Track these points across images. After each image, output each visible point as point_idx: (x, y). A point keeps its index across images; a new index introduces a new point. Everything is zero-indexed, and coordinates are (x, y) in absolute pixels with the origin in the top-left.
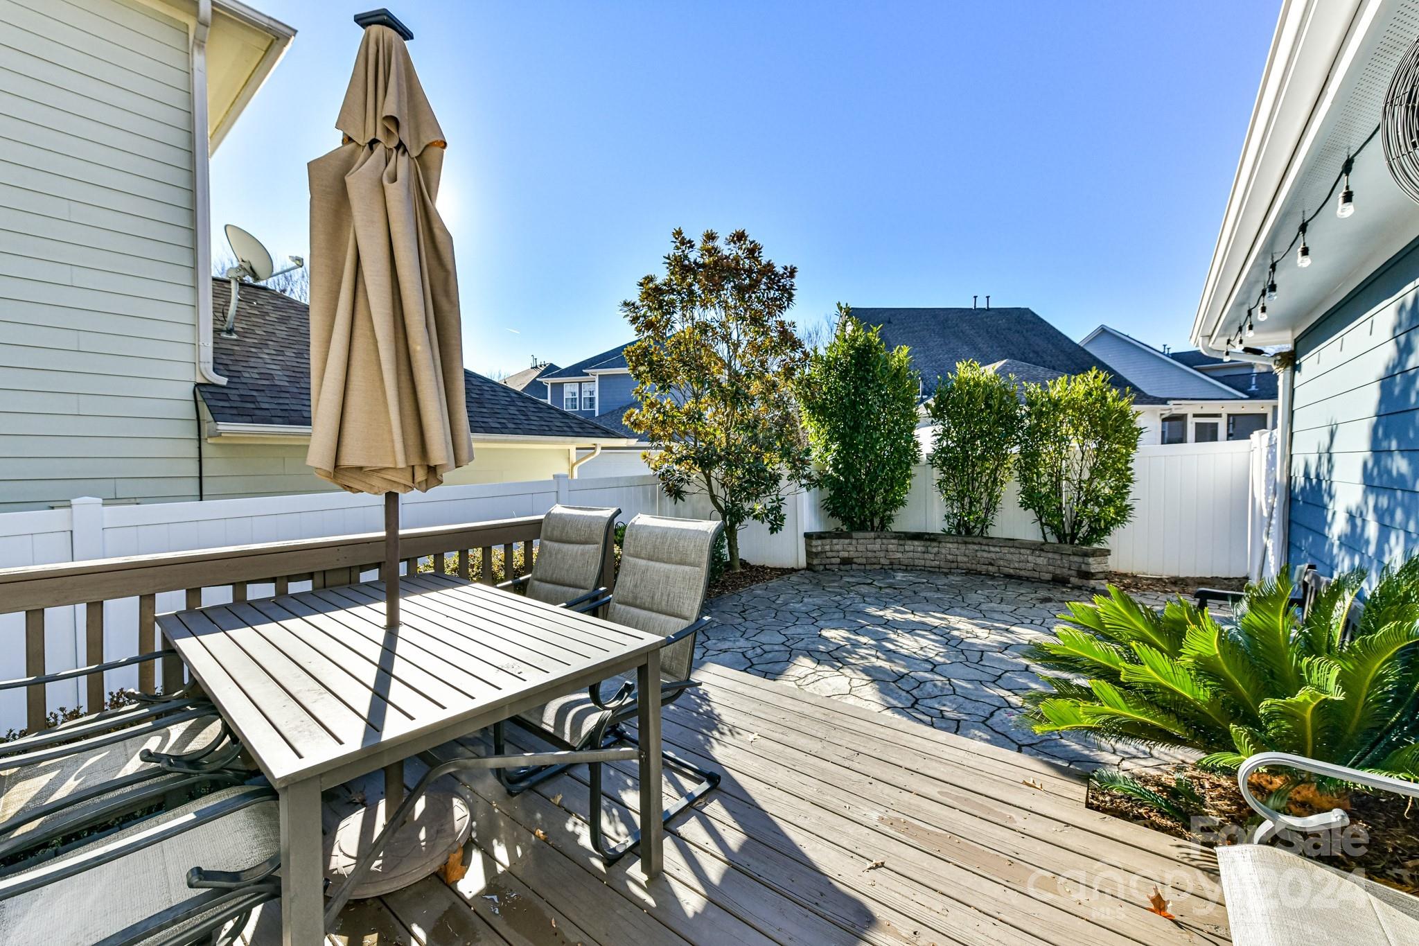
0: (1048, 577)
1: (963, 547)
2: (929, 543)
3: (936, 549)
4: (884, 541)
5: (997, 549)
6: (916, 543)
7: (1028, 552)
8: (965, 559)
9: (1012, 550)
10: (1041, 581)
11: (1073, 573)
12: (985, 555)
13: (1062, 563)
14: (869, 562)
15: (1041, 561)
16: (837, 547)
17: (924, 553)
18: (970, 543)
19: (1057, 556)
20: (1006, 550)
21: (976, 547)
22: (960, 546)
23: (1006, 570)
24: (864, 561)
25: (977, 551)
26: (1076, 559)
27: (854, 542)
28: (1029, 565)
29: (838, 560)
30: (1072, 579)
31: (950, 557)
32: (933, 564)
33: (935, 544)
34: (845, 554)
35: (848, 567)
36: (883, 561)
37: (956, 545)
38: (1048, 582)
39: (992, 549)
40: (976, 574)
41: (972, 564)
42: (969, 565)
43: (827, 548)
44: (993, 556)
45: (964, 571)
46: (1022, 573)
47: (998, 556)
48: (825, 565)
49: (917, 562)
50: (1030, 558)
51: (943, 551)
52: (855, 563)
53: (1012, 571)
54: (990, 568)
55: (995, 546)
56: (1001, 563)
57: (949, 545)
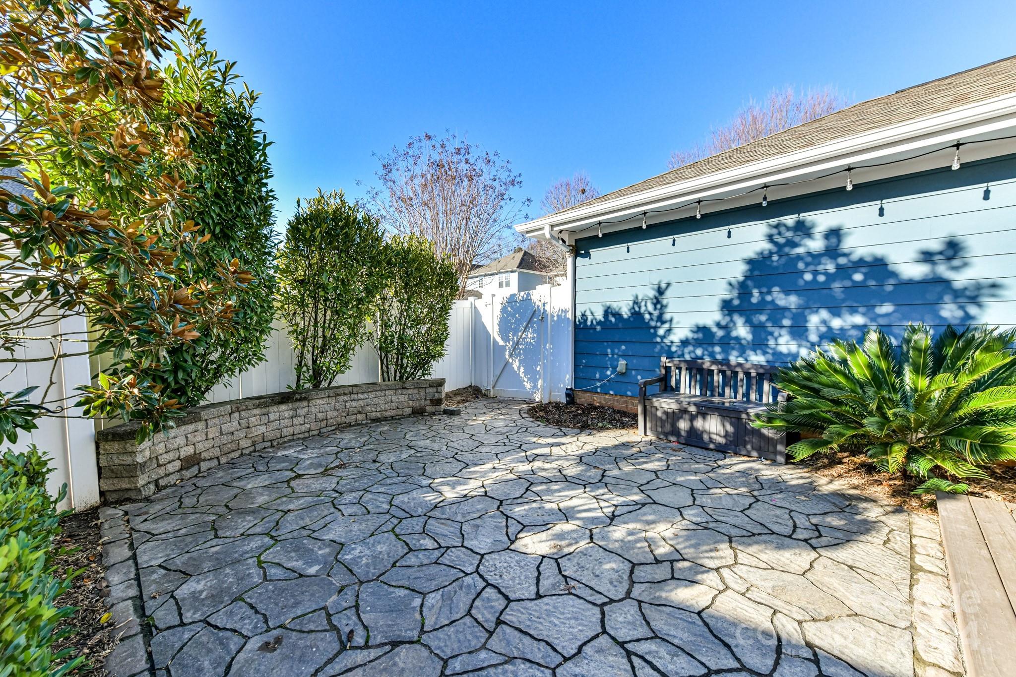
0: (408, 411)
1: (332, 401)
2: (297, 404)
3: (306, 409)
4: (244, 414)
5: (366, 396)
6: (283, 407)
7: (392, 392)
8: (335, 413)
9: (379, 393)
10: (404, 417)
11: (428, 402)
12: (354, 404)
13: (420, 396)
14: (225, 449)
15: (402, 398)
16: (175, 443)
17: (292, 418)
18: (340, 395)
19: (416, 391)
20: (372, 395)
21: (346, 398)
22: (330, 400)
23: (373, 415)
24: (216, 452)
25: (347, 401)
26: (431, 390)
27: (201, 425)
28: (393, 404)
29: (178, 464)
30: (427, 408)
31: (320, 416)
32: (303, 428)
33: (305, 403)
34: (189, 451)
35: (195, 470)
36: (244, 443)
37: (326, 400)
38: (409, 416)
39: (361, 396)
40: (346, 427)
41: (341, 417)
42: (339, 419)
43: (161, 448)
44: (361, 403)
45: (333, 428)
46: (388, 414)
47: (365, 402)
48: (156, 481)
49: (285, 432)
50: (394, 398)
51: (313, 410)
52: (205, 460)
53: (378, 414)
54: (359, 417)
55: (363, 393)
56: (369, 408)
57: (319, 402)
